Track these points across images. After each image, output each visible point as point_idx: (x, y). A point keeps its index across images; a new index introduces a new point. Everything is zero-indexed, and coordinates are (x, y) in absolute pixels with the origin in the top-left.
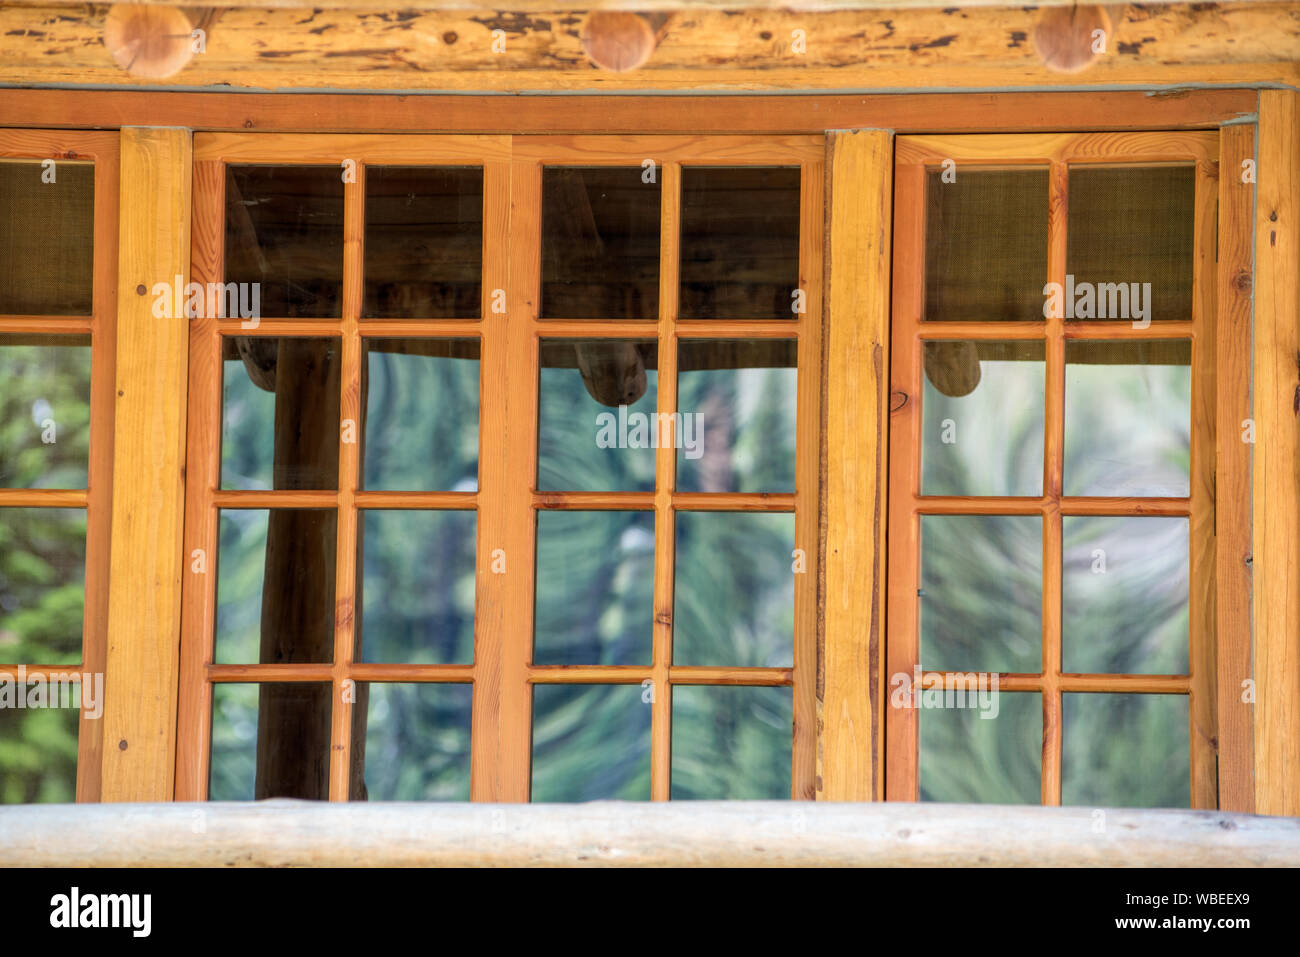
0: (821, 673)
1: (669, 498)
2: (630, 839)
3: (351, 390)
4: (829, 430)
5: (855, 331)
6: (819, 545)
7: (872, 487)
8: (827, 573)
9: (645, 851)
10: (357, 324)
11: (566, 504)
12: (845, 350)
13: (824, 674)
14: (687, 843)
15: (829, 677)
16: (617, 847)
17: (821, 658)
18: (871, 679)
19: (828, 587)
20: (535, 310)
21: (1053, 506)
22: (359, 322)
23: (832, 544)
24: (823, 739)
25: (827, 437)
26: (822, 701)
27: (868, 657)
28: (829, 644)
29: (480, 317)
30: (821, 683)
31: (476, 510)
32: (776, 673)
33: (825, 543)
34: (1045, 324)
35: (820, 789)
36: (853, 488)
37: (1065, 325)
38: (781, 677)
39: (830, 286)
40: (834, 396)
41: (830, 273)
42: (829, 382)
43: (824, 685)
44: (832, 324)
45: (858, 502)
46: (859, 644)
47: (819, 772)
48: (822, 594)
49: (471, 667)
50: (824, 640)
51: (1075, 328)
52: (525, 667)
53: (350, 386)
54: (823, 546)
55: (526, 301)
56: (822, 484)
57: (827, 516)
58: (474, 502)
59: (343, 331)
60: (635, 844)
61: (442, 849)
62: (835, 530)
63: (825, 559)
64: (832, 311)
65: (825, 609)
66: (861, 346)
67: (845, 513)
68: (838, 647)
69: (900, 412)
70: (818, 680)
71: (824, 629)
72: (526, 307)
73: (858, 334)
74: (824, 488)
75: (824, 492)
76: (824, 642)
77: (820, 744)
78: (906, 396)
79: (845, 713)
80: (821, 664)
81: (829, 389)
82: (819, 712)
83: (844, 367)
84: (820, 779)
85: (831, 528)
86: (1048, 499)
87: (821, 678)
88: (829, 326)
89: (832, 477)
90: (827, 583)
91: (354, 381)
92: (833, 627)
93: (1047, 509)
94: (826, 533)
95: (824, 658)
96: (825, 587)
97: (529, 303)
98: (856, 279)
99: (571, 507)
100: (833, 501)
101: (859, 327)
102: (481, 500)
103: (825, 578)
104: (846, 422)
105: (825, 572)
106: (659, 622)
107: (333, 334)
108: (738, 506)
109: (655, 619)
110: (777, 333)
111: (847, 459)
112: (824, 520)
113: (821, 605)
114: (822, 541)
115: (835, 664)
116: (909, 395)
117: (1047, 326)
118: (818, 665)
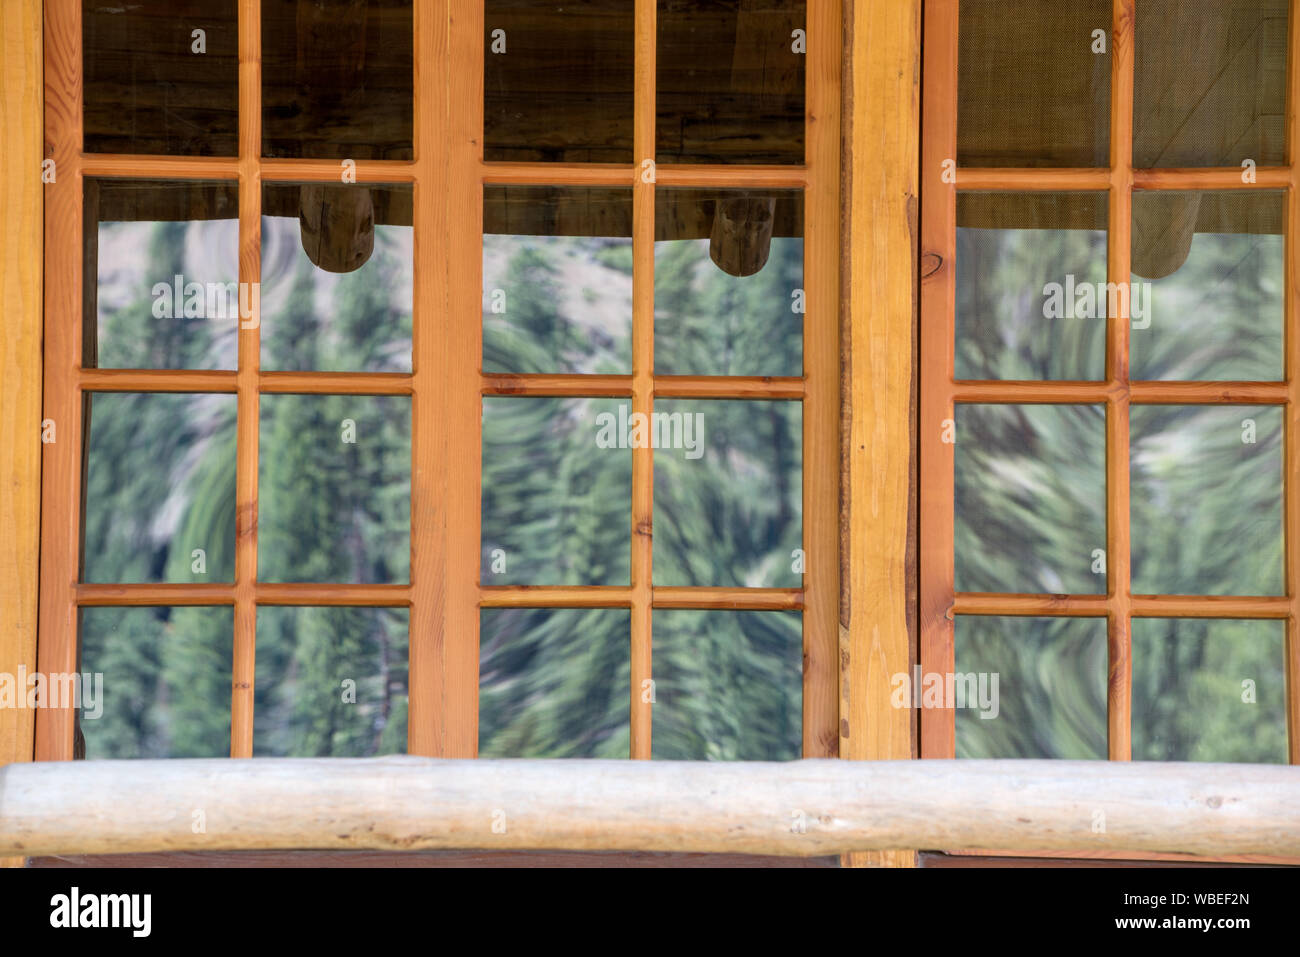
0: (846, 595)
1: (650, 382)
2: (858, 807)
3: (253, 247)
4: (852, 300)
5: (884, 178)
6: (841, 440)
7: (906, 369)
8: (852, 474)
9: (877, 822)
10: (258, 163)
11: (523, 389)
12: (872, 202)
13: (849, 596)
14: (930, 812)
15: (856, 599)
16: (841, 817)
17: (845, 577)
18: (907, 602)
19: (853, 490)
20: (480, 151)
21: (1122, 392)
22: (261, 162)
23: (857, 439)
24: (848, 675)
25: (849, 309)
26: (847, 628)
27: (903, 576)
28: (855, 558)
29: (412, 159)
30: (846, 607)
31: (410, 395)
32: (783, 595)
33: (850, 437)
34: (1110, 171)
35: (846, 735)
36: (883, 369)
37: (1135, 173)
38: (790, 599)
39: (852, 123)
40: (858, 257)
41: (852, 107)
42: (852, 241)
43: (849, 609)
44: (855, 170)
45: (889, 387)
46: (893, 559)
47: (844, 714)
48: (846, 499)
49: (408, 587)
50: (849, 553)
51: (1146, 175)
52: (475, 587)
53: (251, 241)
54: (846, 441)
55: (471, 139)
56: (843, 365)
57: (851, 405)
58: (409, 386)
59: (240, 172)
60: (865, 812)
61: (617, 818)
62: (861, 422)
63: (849, 456)
64: (854, 155)
65: (849, 517)
66: (891, 198)
67: (873, 401)
68: (866, 563)
69: (933, 278)
70: (842, 603)
71: (849, 541)
72: (470, 145)
73: (887, 183)
74: (847, 369)
75: (847, 375)
76: (849, 558)
77: (845, 680)
78: (941, 260)
79: (876, 644)
80: (846, 583)
81: (852, 249)
82: (843, 641)
83: (871, 224)
84: (846, 723)
85: (856, 419)
86: (1115, 384)
87: (846, 600)
88: (851, 173)
89: (856, 357)
90: (852, 484)
91: (256, 236)
92: (860, 540)
93: (1114, 397)
94: (850, 424)
95: (849, 577)
96: (850, 490)
97: (474, 142)
98: (884, 116)
99: (528, 393)
100: (858, 386)
101: (889, 174)
102: (417, 383)
103: (849, 480)
104: (874, 291)
105: (849, 472)
106: (640, 533)
107: (229, 177)
108: (735, 391)
109: (634, 528)
110: (780, 181)
111: (875, 335)
112: (847, 409)
113: (845, 512)
114: (846, 435)
115: (863, 584)
116: (944, 257)
117: (1112, 175)
118: (842, 584)
